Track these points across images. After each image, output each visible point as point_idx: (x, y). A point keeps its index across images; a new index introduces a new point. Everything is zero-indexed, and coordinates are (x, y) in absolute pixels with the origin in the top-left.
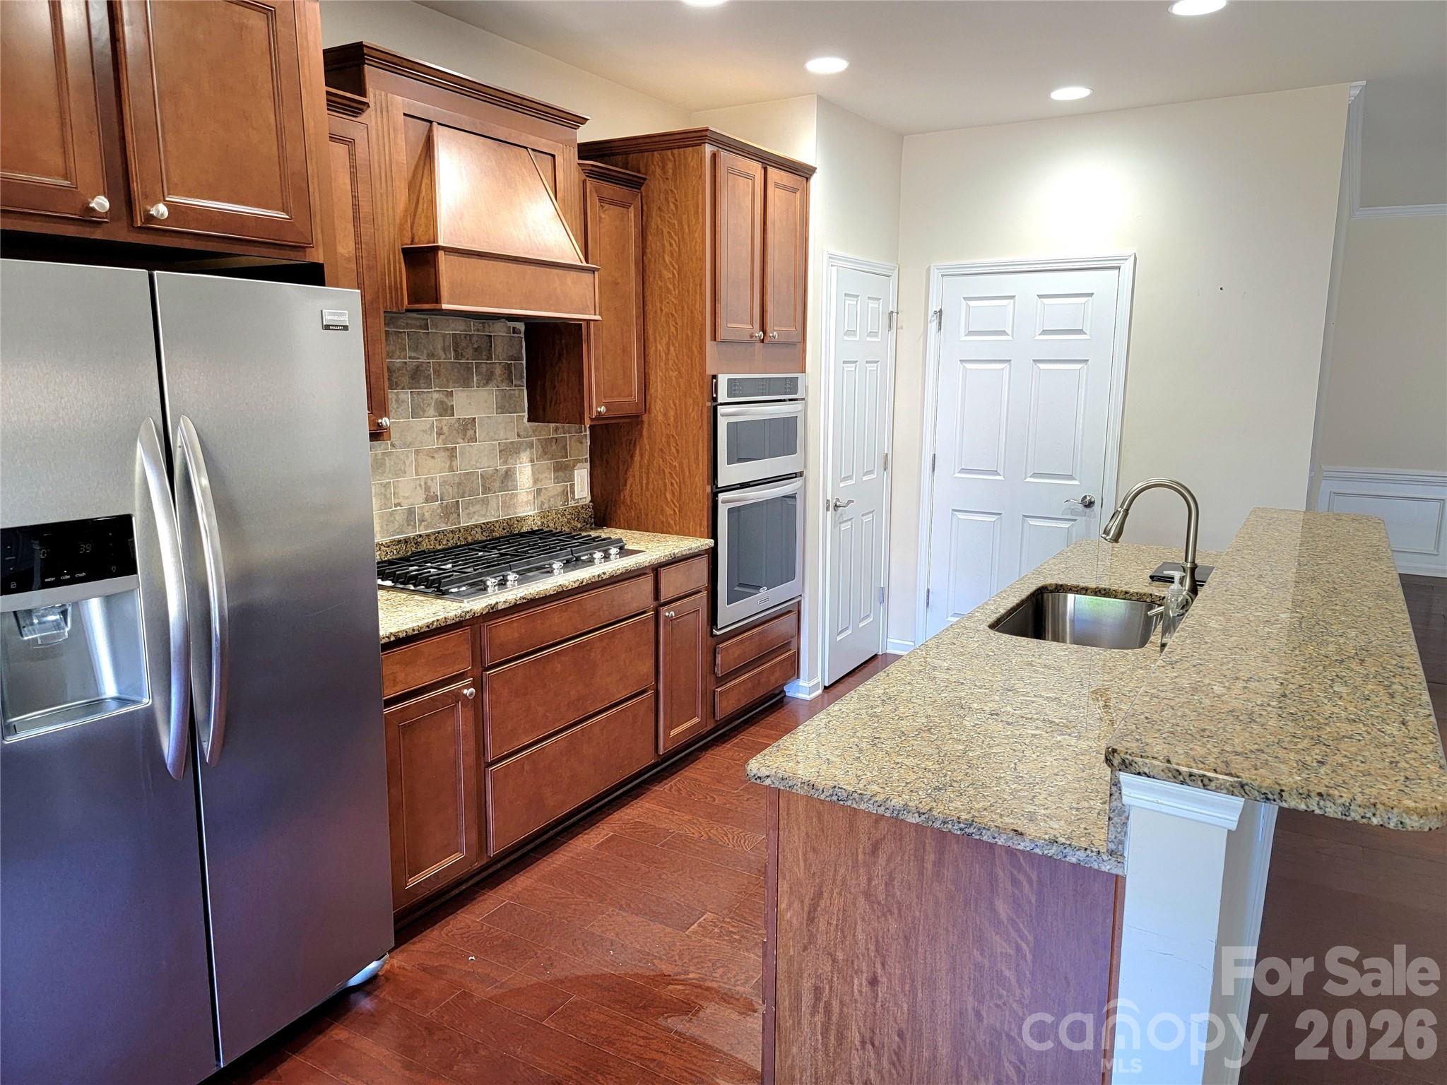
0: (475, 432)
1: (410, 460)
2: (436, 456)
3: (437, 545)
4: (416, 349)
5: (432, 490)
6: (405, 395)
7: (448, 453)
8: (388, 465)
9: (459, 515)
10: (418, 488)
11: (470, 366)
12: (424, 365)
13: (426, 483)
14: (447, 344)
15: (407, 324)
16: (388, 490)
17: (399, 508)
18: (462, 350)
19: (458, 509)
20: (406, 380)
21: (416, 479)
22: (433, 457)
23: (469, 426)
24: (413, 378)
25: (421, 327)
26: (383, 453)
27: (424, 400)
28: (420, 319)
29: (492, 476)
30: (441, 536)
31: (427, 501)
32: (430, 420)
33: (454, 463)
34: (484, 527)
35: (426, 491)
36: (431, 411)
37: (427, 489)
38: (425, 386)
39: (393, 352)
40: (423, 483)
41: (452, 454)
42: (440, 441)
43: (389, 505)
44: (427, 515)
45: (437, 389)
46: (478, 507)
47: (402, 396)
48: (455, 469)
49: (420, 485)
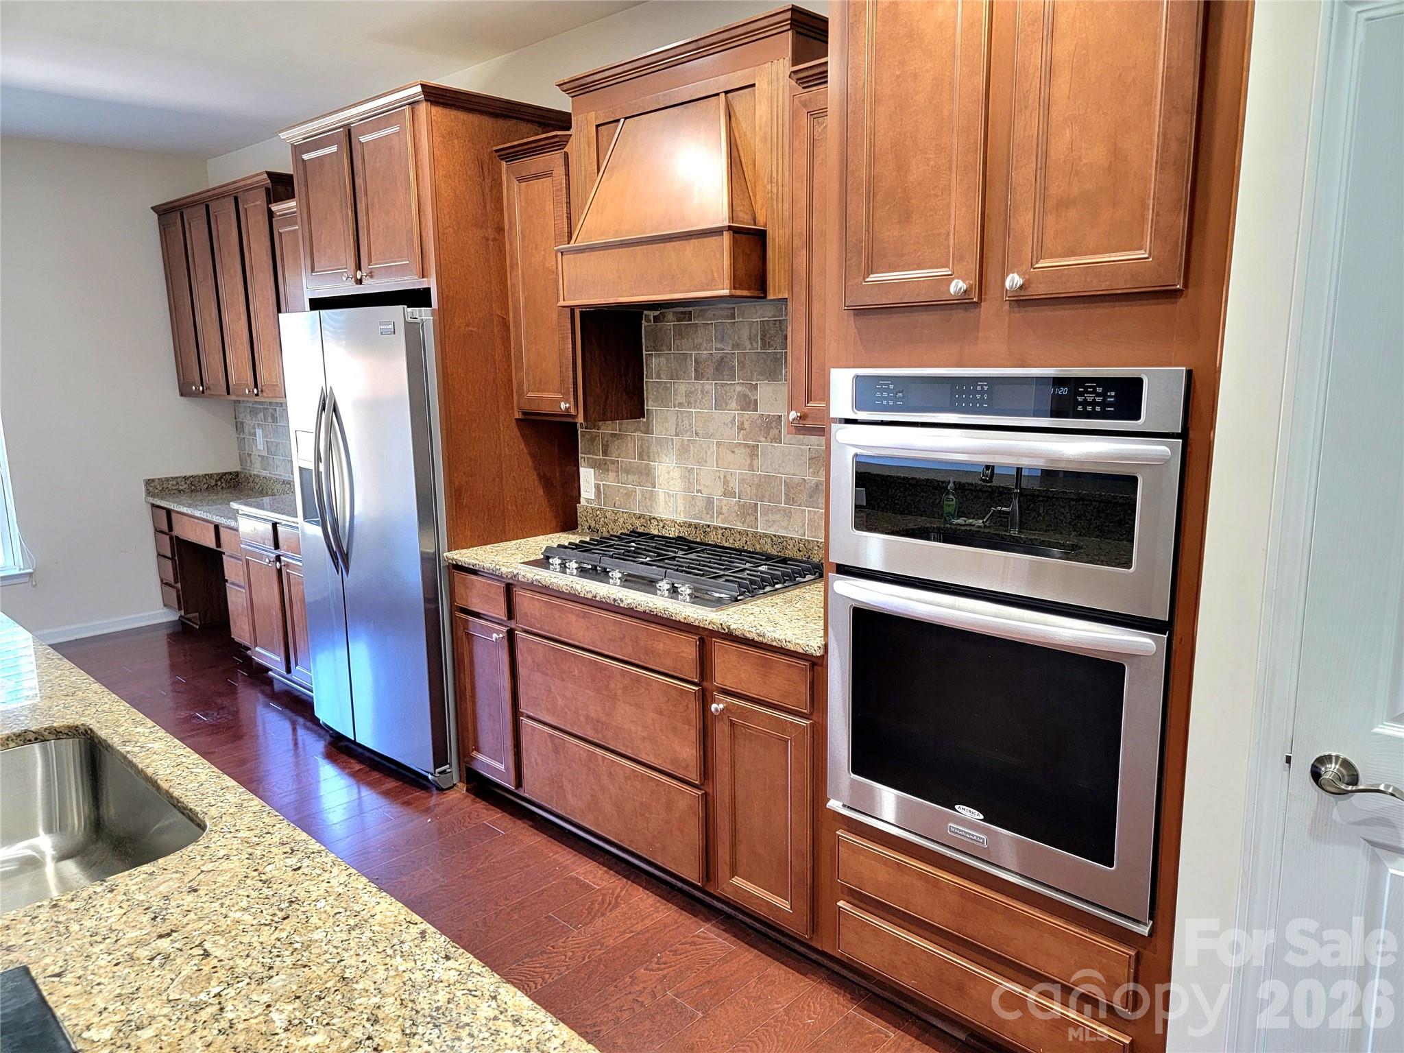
0: (780, 432)
1: (711, 450)
2: (736, 450)
3: (724, 542)
4: (722, 340)
5: (731, 485)
6: (710, 386)
7: (748, 451)
8: (692, 452)
9: (756, 519)
10: (718, 480)
11: (778, 356)
12: (729, 356)
13: (725, 477)
14: (754, 332)
15: (714, 315)
16: (692, 476)
17: (699, 494)
18: (770, 338)
19: (756, 511)
20: (711, 371)
21: (716, 471)
22: (733, 452)
23: (774, 424)
24: (717, 369)
25: (727, 317)
26: (689, 440)
27: (726, 392)
28: (727, 308)
29: (798, 485)
30: (727, 533)
31: (724, 495)
32: (732, 413)
33: (755, 462)
34: (775, 540)
35: (724, 484)
36: (734, 405)
37: (726, 483)
38: (729, 377)
39: (701, 344)
40: (722, 477)
41: (753, 452)
42: (741, 436)
43: (692, 490)
44: (725, 509)
45: (741, 381)
46: (777, 517)
47: (707, 387)
48: (756, 469)
49: (719, 477)
